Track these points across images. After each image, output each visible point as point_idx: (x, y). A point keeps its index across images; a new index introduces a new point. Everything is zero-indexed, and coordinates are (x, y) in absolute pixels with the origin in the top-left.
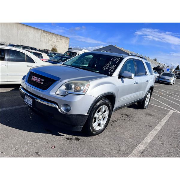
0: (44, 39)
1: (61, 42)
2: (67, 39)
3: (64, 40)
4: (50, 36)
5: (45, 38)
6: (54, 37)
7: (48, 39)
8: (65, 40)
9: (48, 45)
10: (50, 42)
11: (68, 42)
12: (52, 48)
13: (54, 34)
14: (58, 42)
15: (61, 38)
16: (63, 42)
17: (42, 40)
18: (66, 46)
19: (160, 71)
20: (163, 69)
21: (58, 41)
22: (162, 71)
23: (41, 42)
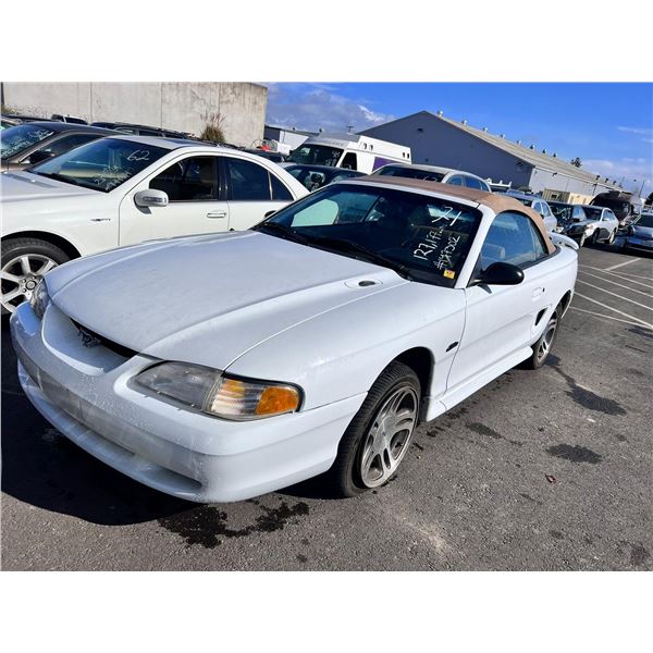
0: (175, 93)
1: (237, 105)
2: (258, 90)
3: (249, 96)
5: (178, 91)
7: (188, 92)
8: (252, 97)
9: (189, 115)
10: (195, 104)
11: (262, 103)
12: (205, 128)
14: (228, 102)
15: (237, 90)
16: (244, 104)
17: (167, 97)
18: (255, 120)
19: (623, 209)
20: (632, 202)
21: (225, 99)
22: (626, 210)
23: (165, 106)
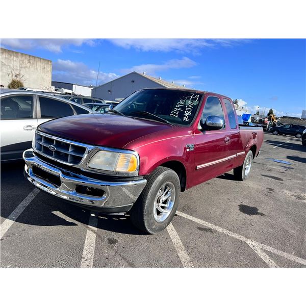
1: (32, 69)
2: (46, 62)
3: (40, 65)
4: (4, 56)
6: (15, 59)
8: (42, 65)
10: (4, 68)
11: (49, 68)
13: (13, 52)
14: (25, 68)
15: (32, 62)
16: (37, 69)
18: (45, 77)
21: (24, 66)
